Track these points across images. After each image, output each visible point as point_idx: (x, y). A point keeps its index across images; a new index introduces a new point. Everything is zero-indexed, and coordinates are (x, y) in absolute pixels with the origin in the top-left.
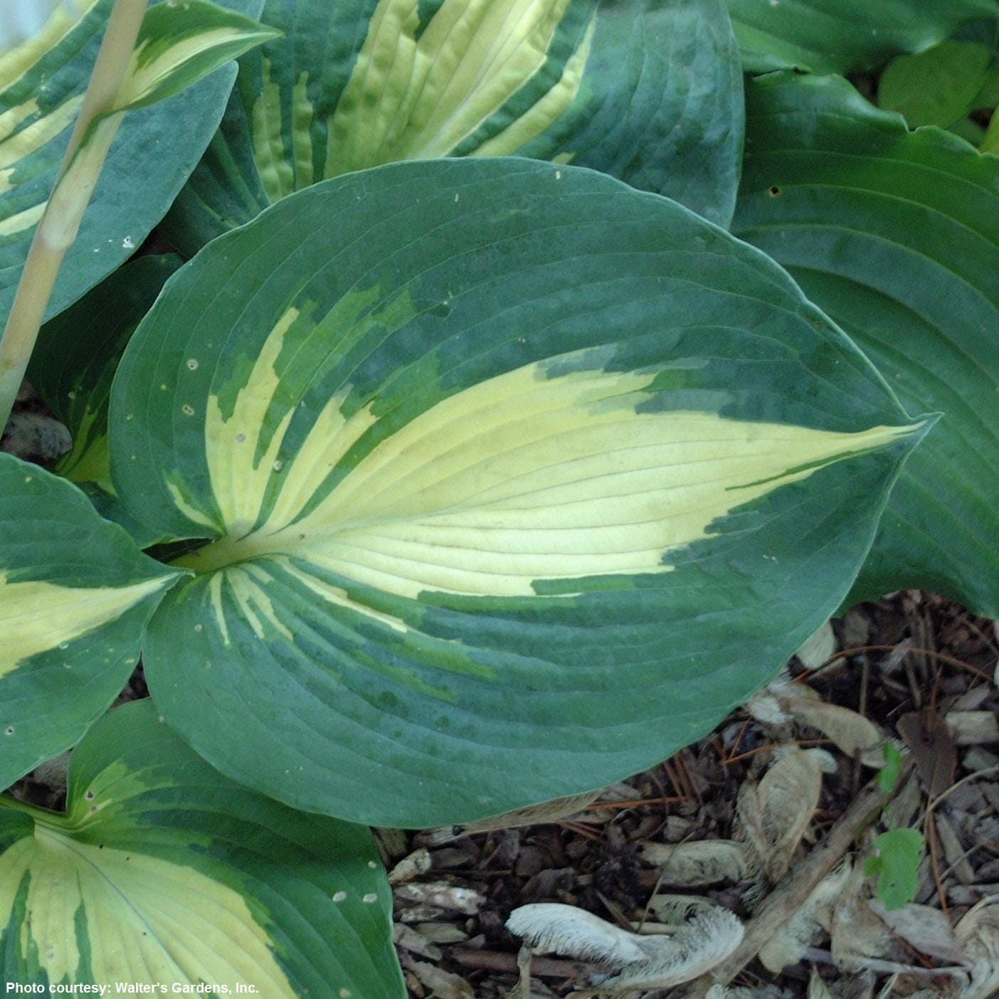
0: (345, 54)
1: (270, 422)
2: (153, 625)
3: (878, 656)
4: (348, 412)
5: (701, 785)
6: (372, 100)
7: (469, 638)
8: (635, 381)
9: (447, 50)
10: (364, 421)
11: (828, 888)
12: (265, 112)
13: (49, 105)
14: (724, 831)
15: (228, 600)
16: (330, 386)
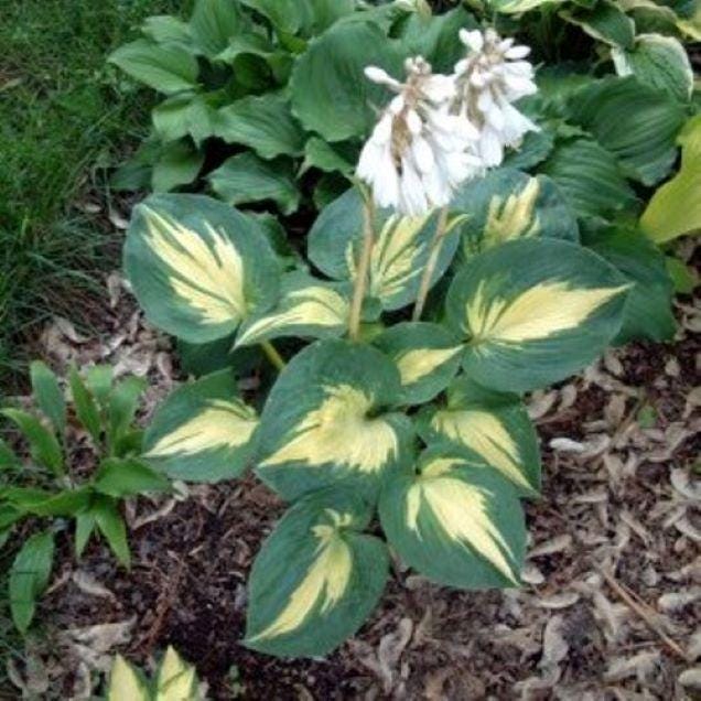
0: (482, 226)
1: (482, 306)
2: (463, 356)
3: (634, 370)
4: (500, 301)
5: (594, 407)
6: (490, 236)
7: (537, 347)
8: (564, 285)
9: (506, 222)
10: (503, 303)
11: (630, 428)
12: (466, 242)
13: (417, 246)
14: (601, 417)
15: (478, 351)
16: (494, 296)
